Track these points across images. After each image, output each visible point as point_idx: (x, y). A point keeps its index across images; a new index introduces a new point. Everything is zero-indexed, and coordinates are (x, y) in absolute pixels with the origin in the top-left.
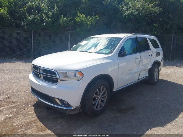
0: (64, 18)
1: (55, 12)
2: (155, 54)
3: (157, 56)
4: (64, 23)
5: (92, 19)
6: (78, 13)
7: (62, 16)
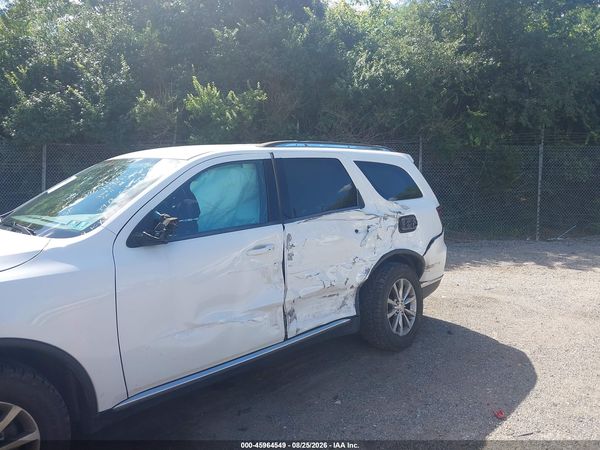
0: (148, 98)
1: (122, 81)
2: (393, 222)
3: (401, 231)
4: (145, 116)
5: (243, 101)
6: (195, 82)
7: (143, 93)
